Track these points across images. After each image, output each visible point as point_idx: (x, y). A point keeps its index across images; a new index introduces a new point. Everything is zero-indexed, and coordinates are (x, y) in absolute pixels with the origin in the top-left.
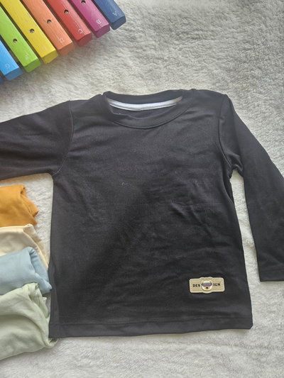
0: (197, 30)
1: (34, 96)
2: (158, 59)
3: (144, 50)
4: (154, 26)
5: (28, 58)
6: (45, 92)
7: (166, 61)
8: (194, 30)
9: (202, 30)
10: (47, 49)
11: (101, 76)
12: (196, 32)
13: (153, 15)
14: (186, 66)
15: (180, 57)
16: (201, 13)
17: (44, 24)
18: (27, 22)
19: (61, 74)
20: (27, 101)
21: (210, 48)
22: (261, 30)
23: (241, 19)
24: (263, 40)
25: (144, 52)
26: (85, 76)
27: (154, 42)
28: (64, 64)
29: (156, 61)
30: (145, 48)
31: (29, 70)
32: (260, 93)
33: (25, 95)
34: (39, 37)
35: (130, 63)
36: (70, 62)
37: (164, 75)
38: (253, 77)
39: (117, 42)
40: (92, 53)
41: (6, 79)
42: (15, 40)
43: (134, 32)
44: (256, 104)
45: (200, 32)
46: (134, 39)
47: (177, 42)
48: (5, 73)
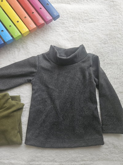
0: (91, 18)
1: (20, 50)
2: (75, 32)
3: (68, 28)
4: (72, 17)
5: (17, 34)
6: (25, 48)
7: (78, 32)
8: (90, 18)
9: (93, 18)
10: (25, 30)
11: (49, 40)
12: (91, 19)
13: (72, 12)
14: (88, 34)
15: (85, 30)
16: (93, 11)
17: (23, 19)
18: (16, 18)
19: (31, 40)
20: (17, 53)
21: (98, 26)
22: (120, 17)
23: (110, 13)
24: (121, 22)
26: (42, 40)
27: (72, 24)
28: (33, 35)
29: (74, 32)
30: (68, 27)
31: (16, 39)
32: (121, 45)
33: (16, 50)
34: (21, 25)
35: (62, 34)
36: (35, 34)
37: (77, 39)
38: (118, 38)
39: (56, 25)
40: (45, 30)
41: (6, 44)
42: (10, 26)
43: (64, 20)
44: (120, 50)
45: (93, 19)
46: (63, 23)
47: (83, 24)
48: (6, 41)
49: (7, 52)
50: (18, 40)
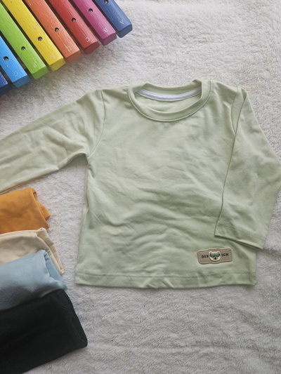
0: (204, 33)
1: (43, 101)
2: (165, 63)
3: (152, 55)
4: (161, 31)
5: (37, 65)
6: (54, 96)
7: (174, 65)
8: (201, 34)
9: (208, 34)
10: (55, 56)
11: (109, 80)
12: (203, 36)
14: (194, 69)
15: (188, 60)
16: (207, 16)
17: (52, 31)
18: (35, 30)
19: (69, 79)
20: (36, 106)
21: (218, 51)
22: (268, 33)
23: (248, 22)
24: (271, 43)
25: (151, 57)
26: (93, 81)
27: (160, 46)
28: (72, 69)
29: (163, 65)
30: (152, 53)
31: (36, 77)
32: (269, 95)
33: (34, 100)
34: (47, 45)
35: (138, 67)
36: (78, 67)
37: (171, 79)
38: (262, 79)
39: (124, 46)
40: (100, 58)
41: (14, 86)
42: (23, 48)
43: (141, 37)
44: (265, 106)
45: (207, 36)
46: (141, 44)
47: (184, 46)
48: (13, 81)
49: (15, 104)
50: (39, 79)
